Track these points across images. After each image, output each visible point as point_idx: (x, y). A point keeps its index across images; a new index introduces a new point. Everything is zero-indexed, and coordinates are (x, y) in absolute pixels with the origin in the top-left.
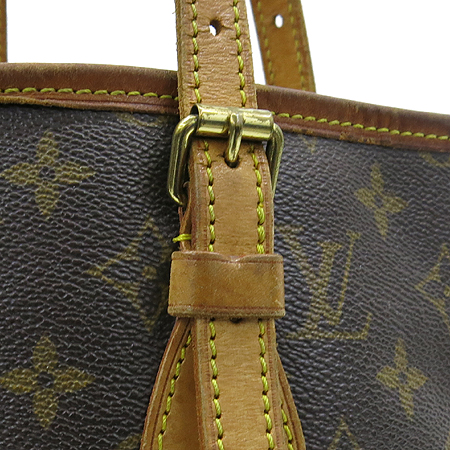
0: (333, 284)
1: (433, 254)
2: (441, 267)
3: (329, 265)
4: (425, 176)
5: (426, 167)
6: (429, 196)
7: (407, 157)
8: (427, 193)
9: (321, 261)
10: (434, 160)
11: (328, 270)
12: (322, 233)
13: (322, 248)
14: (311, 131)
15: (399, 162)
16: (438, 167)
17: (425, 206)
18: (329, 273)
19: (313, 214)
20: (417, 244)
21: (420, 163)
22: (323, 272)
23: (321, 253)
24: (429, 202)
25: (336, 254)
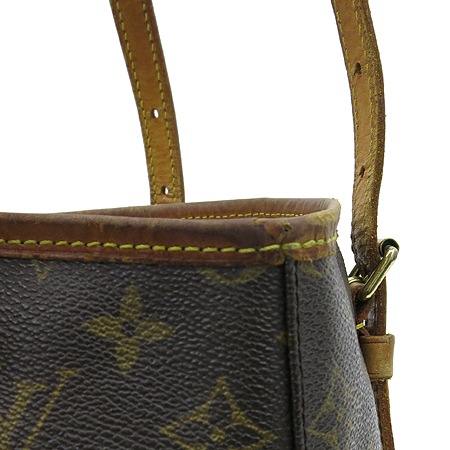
0: (21, 428)
1: (204, 389)
2: (212, 405)
3: (22, 407)
4: (202, 297)
5: (206, 285)
6: (206, 320)
7: (179, 275)
8: (205, 316)
9: (12, 403)
10: (218, 277)
11: (19, 413)
12: (22, 372)
13: (18, 389)
14: (45, 255)
15: (168, 281)
16: (224, 285)
17: (200, 332)
18: (18, 416)
19: (15, 351)
20: (182, 377)
21: (198, 281)
22: (13, 414)
23: (16, 394)
24: (205, 328)
25: (34, 395)
